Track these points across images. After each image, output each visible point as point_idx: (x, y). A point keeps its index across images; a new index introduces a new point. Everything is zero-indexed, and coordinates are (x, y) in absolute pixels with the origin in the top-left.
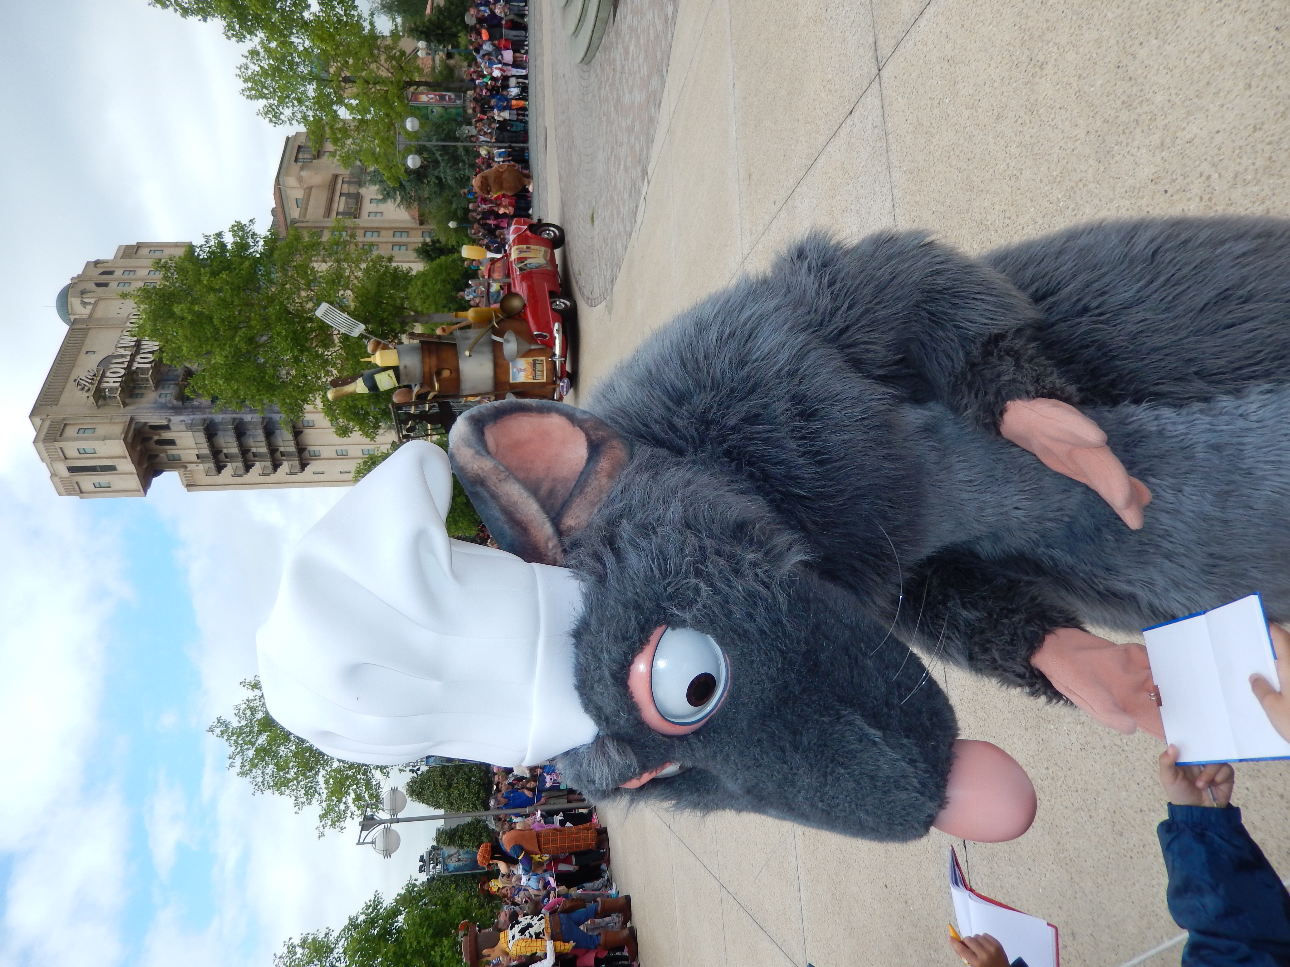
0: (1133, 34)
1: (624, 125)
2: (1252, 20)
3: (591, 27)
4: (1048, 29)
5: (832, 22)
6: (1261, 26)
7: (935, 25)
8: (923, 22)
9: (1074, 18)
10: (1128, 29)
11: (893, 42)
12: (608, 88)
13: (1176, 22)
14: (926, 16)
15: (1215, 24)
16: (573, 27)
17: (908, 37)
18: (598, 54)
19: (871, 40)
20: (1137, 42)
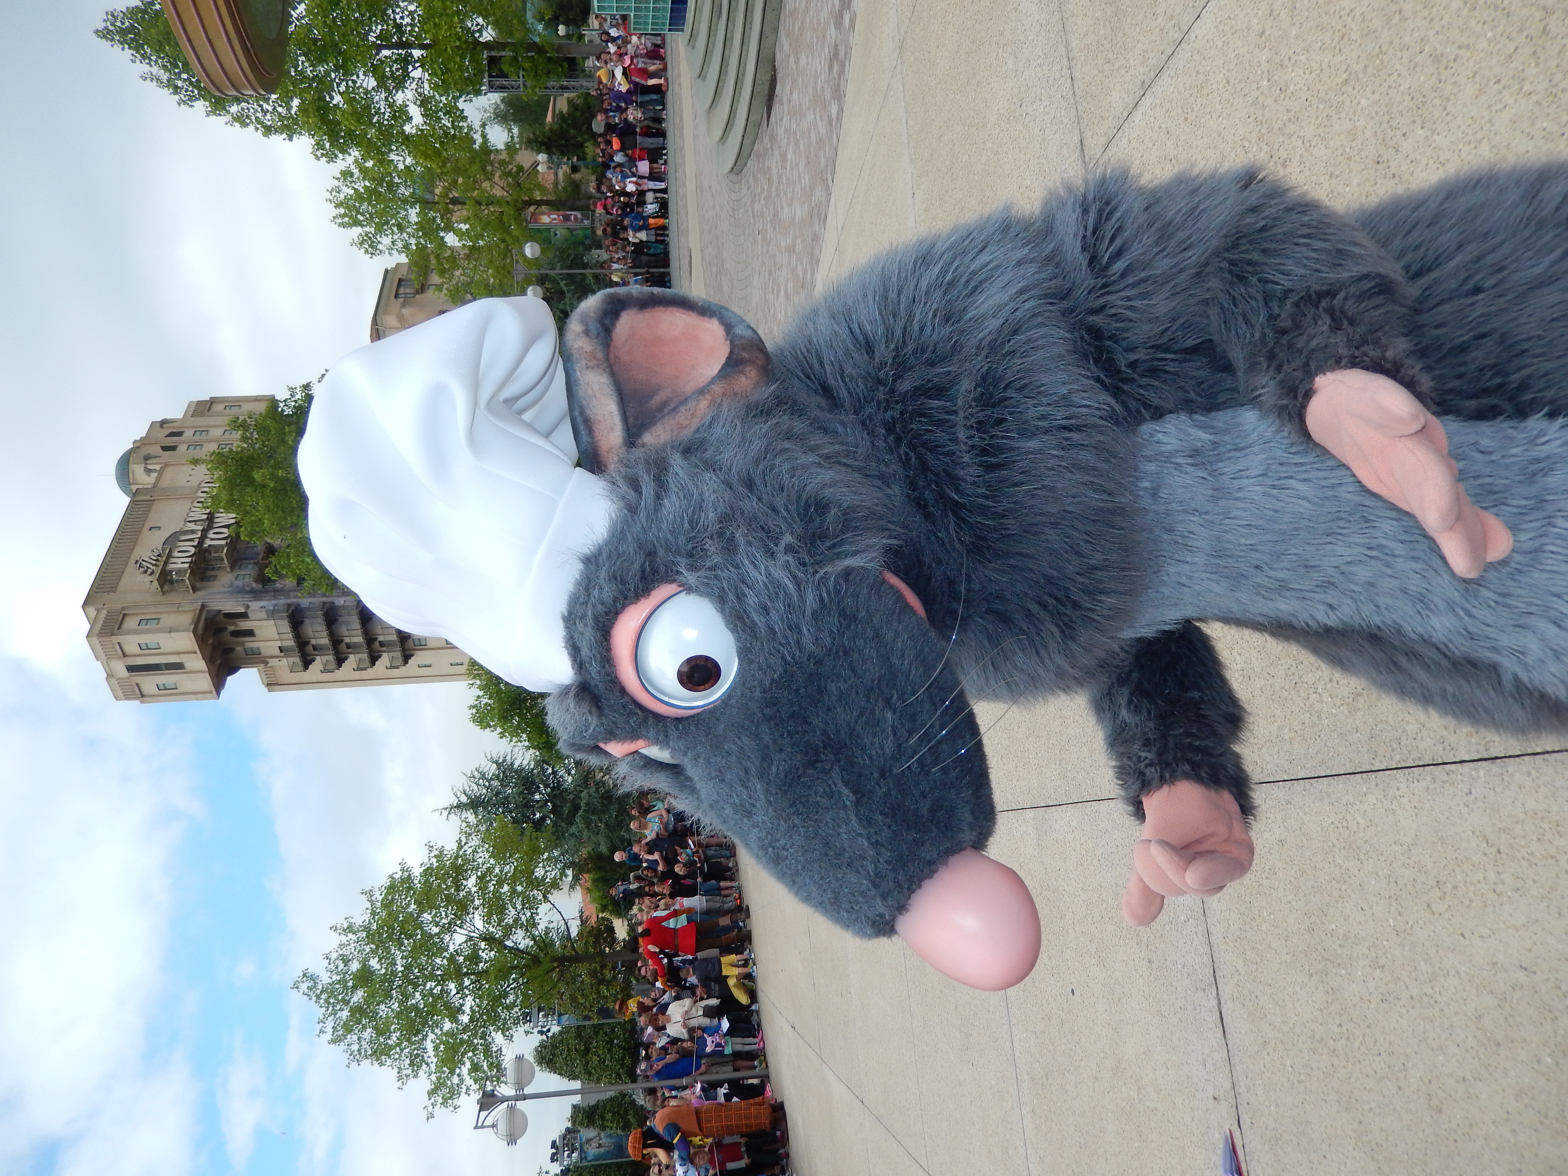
0: (1394, 123)
1: (783, 244)
2: (1537, 103)
3: (741, 132)
4: (1290, 120)
5: (1028, 119)
6: (1550, 110)
7: (1152, 119)
8: (1137, 116)
9: (1321, 106)
10: (1387, 118)
11: (1103, 140)
12: (763, 202)
13: (1445, 109)
14: (1141, 109)
15: (1494, 108)
16: (720, 133)
17: (1120, 134)
18: (750, 162)
19: (1076, 139)
20: (1398, 133)
